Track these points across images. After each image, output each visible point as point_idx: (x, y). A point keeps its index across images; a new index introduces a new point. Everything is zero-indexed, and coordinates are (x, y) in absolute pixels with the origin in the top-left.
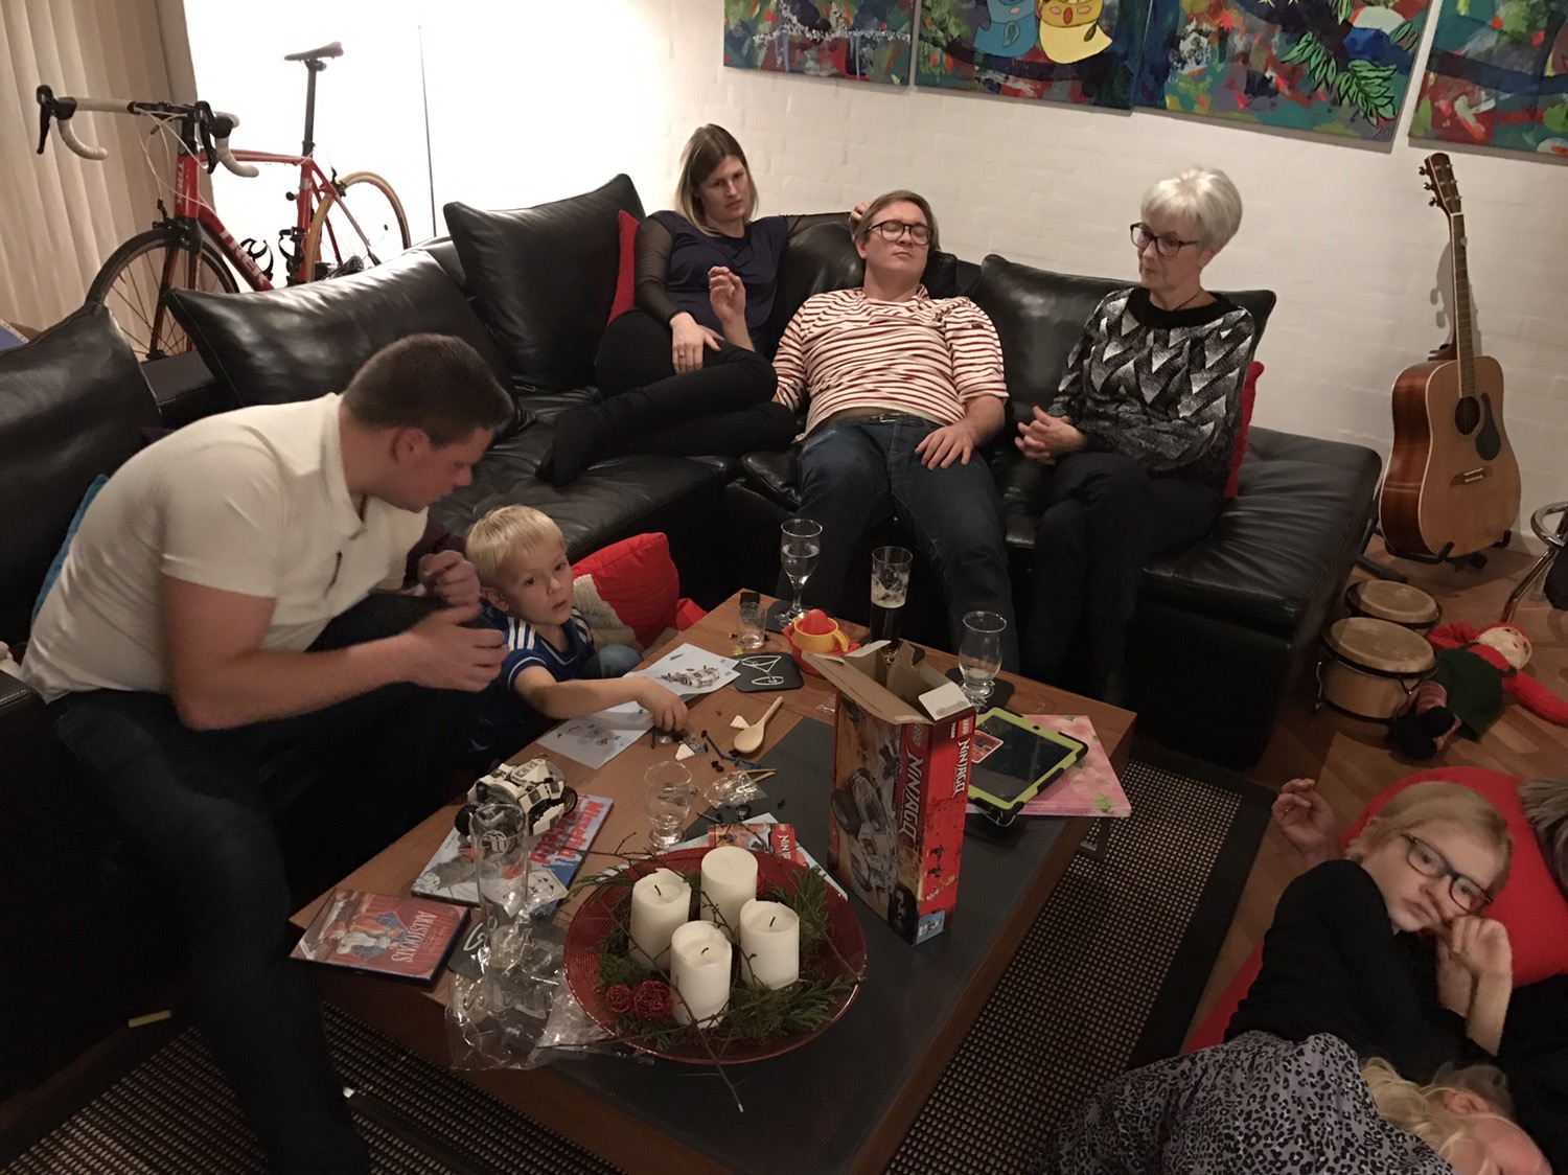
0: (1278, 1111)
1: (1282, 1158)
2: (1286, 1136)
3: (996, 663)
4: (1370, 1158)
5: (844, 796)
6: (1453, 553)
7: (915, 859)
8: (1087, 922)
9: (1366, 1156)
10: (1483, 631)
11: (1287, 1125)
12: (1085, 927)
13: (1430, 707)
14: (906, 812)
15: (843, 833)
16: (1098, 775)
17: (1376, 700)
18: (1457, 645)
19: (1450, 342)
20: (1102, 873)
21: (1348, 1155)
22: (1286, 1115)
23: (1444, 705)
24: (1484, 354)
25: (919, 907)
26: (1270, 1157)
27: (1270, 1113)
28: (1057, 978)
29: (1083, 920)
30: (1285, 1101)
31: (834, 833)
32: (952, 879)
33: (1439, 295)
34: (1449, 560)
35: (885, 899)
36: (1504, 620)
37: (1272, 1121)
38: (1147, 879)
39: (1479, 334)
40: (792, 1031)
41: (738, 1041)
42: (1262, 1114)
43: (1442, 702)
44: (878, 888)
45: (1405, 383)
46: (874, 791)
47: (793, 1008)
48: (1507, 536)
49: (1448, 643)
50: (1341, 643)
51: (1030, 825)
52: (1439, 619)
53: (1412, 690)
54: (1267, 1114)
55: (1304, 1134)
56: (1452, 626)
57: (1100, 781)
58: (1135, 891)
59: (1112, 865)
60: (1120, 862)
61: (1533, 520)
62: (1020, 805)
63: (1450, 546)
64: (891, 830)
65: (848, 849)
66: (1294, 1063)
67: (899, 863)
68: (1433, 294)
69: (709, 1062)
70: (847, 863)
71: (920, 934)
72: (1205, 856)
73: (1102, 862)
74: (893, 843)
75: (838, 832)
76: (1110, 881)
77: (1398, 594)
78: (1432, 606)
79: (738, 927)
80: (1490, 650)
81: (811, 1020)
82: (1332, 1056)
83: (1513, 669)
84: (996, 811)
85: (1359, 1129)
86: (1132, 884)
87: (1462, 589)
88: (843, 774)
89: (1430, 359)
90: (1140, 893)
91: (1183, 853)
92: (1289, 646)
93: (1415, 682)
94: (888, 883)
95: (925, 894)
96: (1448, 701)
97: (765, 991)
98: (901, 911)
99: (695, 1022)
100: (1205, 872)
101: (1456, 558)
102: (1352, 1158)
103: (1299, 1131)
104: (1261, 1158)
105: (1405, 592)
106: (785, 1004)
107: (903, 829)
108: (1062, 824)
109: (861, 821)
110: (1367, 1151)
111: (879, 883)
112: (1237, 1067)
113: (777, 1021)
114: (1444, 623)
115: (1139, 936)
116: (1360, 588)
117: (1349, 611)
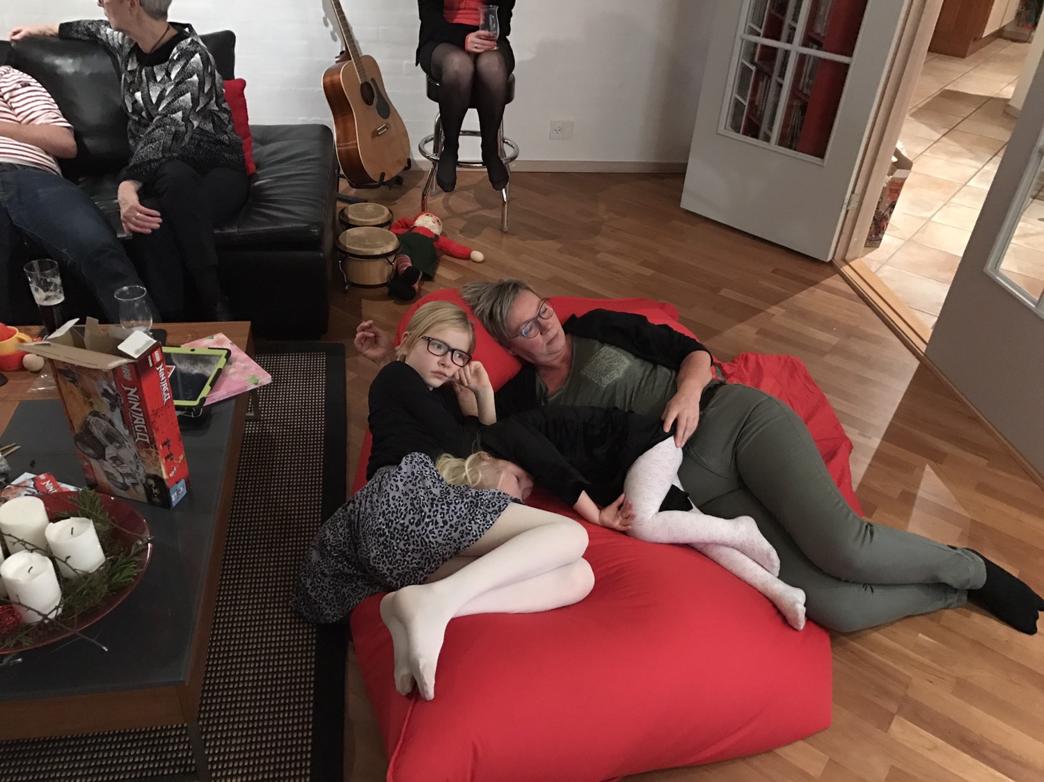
0: (397, 504)
1: (405, 525)
2: (404, 513)
3: (148, 320)
4: (445, 501)
5: (86, 437)
6: (386, 179)
7: (154, 454)
8: (266, 457)
9: (443, 501)
10: (416, 219)
11: (403, 508)
12: (266, 461)
13: (405, 269)
14: (136, 427)
15: (94, 462)
16: (243, 365)
17: (377, 274)
18: (406, 230)
19: (344, 49)
20: (263, 426)
21: (434, 506)
22: (401, 504)
23: (411, 265)
24: (364, 55)
25: (167, 483)
26: (400, 528)
27: (394, 507)
28: (262, 496)
29: (263, 457)
30: (399, 497)
31: (86, 464)
32: (181, 457)
33: (328, 20)
34: (385, 184)
35: (141, 489)
36: (424, 210)
37: (395, 510)
38: (291, 419)
39: (357, 42)
40: (117, 590)
41: (81, 614)
42: (390, 509)
43: (410, 264)
44: (133, 484)
45: (328, 79)
46: (107, 423)
47: (111, 577)
48: (409, 161)
49: (401, 231)
50: (347, 246)
51: (214, 410)
52: (392, 218)
53: (393, 262)
54: (392, 508)
55: (413, 507)
56: (399, 222)
57: (245, 368)
58: (287, 429)
59: (267, 420)
60: (271, 416)
61: (420, 149)
62: (204, 400)
63: (383, 175)
64: (130, 443)
65: (101, 470)
66: (399, 476)
67: (143, 461)
68: (325, 20)
69: (68, 635)
70: (103, 479)
71: (173, 499)
72: (318, 393)
73: (260, 421)
74: (134, 450)
75: (88, 461)
76: (269, 429)
77: (367, 209)
78: (387, 211)
79: (48, 545)
80: (422, 228)
81: (129, 576)
82: (416, 462)
83: (436, 236)
84: (190, 408)
85: (436, 491)
86: (283, 425)
87: (398, 198)
88: (77, 423)
89: (337, 62)
90: (290, 429)
91: (305, 396)
92: (321, 255)
93: (394, 257)
94: (139, 478)
95: (168, 473)
96: (412, 262)
97: (86, 575)
98: (155, 491)
99: (45, 617)
100: (322, 402)
101: (388, 181)
102: (437, 506)
103: (410, 507)
104: (396, 531)
105: (370, 207)
106: (104, 577)
107: (138, 439)
108: (233, 402)
109: (104, 448)
110: (443, 499)
111: (133, 481)
112: (374, 493)
113: (105, 589)
114: (395, 221)
115: (299, 452)
116: (345, 211)
117: (344, 226)
